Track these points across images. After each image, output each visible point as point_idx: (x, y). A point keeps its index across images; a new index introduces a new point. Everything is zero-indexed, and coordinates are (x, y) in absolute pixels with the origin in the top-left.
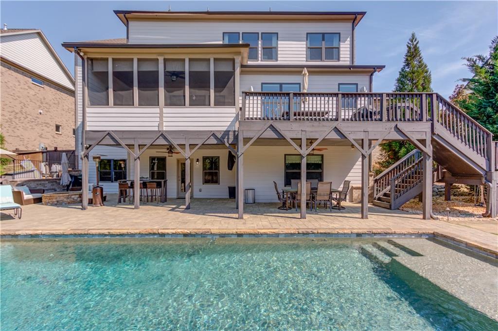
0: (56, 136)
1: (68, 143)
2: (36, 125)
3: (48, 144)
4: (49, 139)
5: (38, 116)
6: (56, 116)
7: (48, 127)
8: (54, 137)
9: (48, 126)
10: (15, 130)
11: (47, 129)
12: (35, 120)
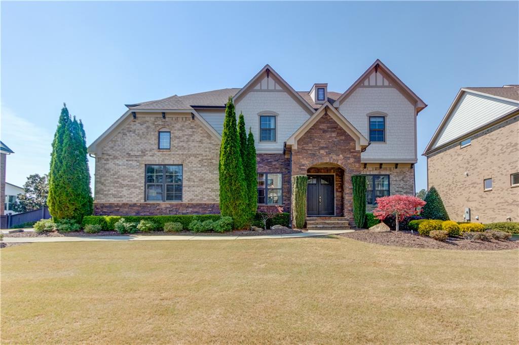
0: (484, 195)
1: (502, 200)
2: (464, 190)
3: (476, 207)
4: (476, 201)
5: (465, 179)
6: (484, 170)
7: (475, 187)
8: (482, 197)
9: (475, 185)
10: (450, 201)
11: (475, 190)
12: (463, 184)
